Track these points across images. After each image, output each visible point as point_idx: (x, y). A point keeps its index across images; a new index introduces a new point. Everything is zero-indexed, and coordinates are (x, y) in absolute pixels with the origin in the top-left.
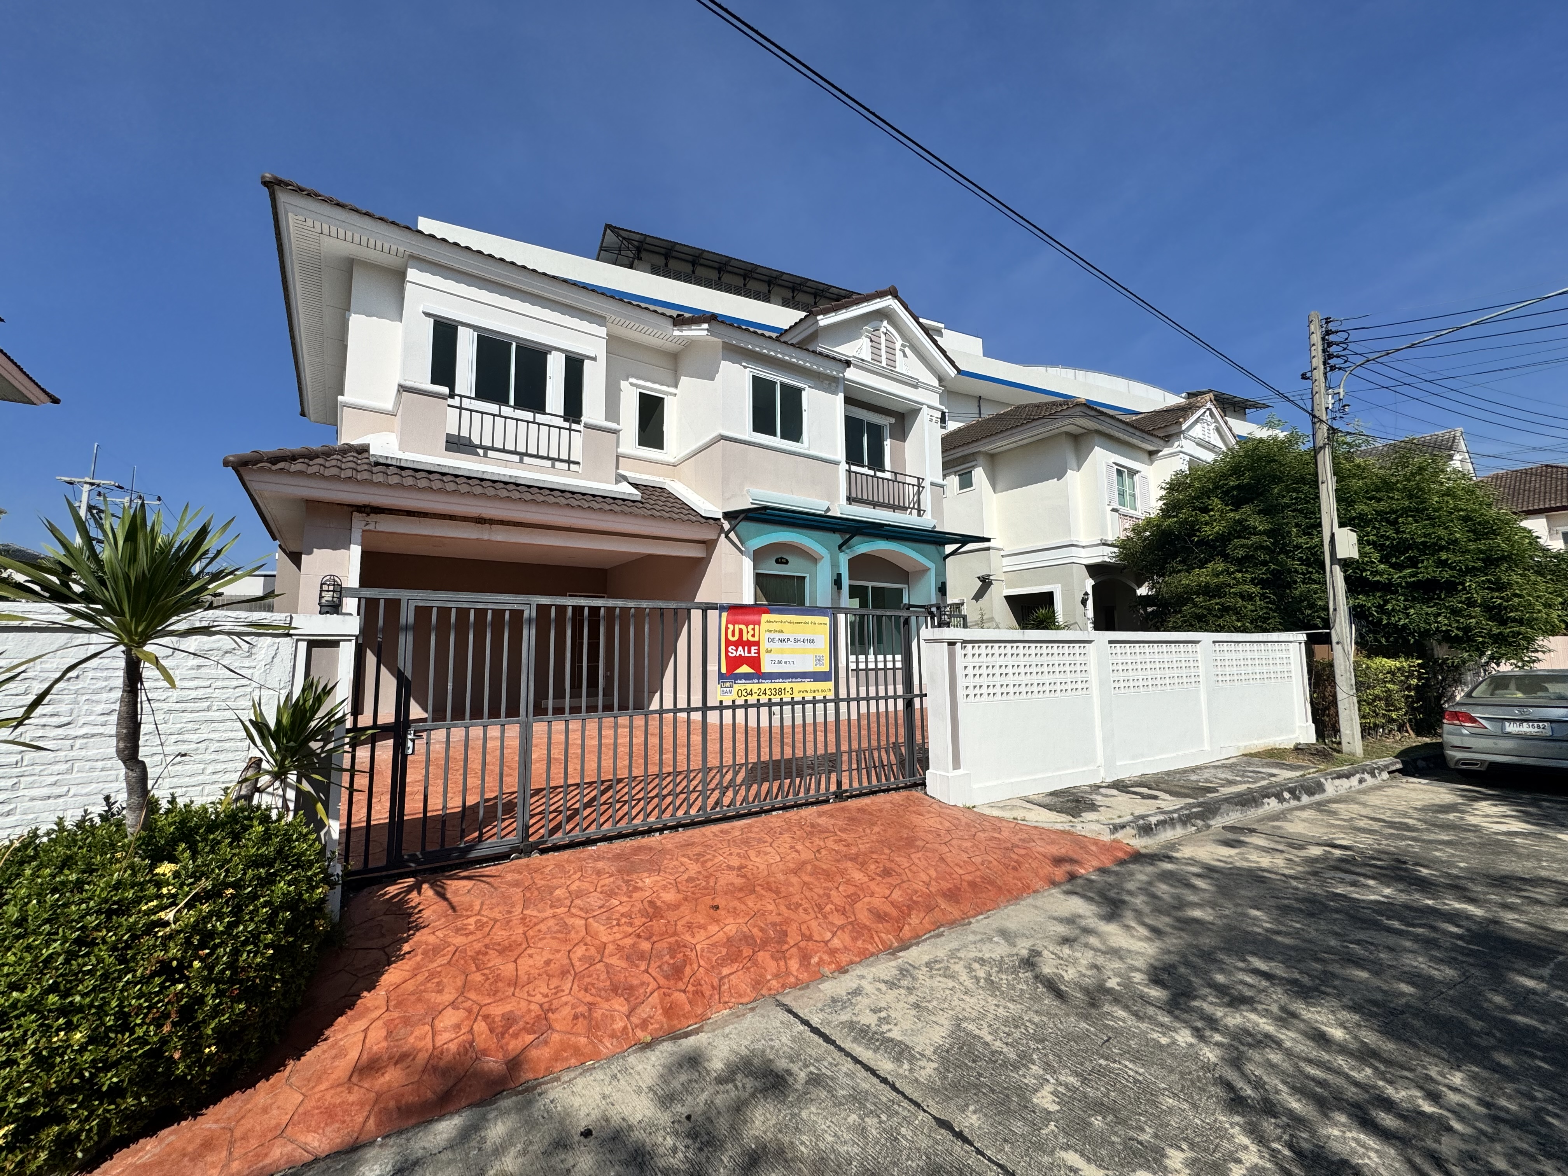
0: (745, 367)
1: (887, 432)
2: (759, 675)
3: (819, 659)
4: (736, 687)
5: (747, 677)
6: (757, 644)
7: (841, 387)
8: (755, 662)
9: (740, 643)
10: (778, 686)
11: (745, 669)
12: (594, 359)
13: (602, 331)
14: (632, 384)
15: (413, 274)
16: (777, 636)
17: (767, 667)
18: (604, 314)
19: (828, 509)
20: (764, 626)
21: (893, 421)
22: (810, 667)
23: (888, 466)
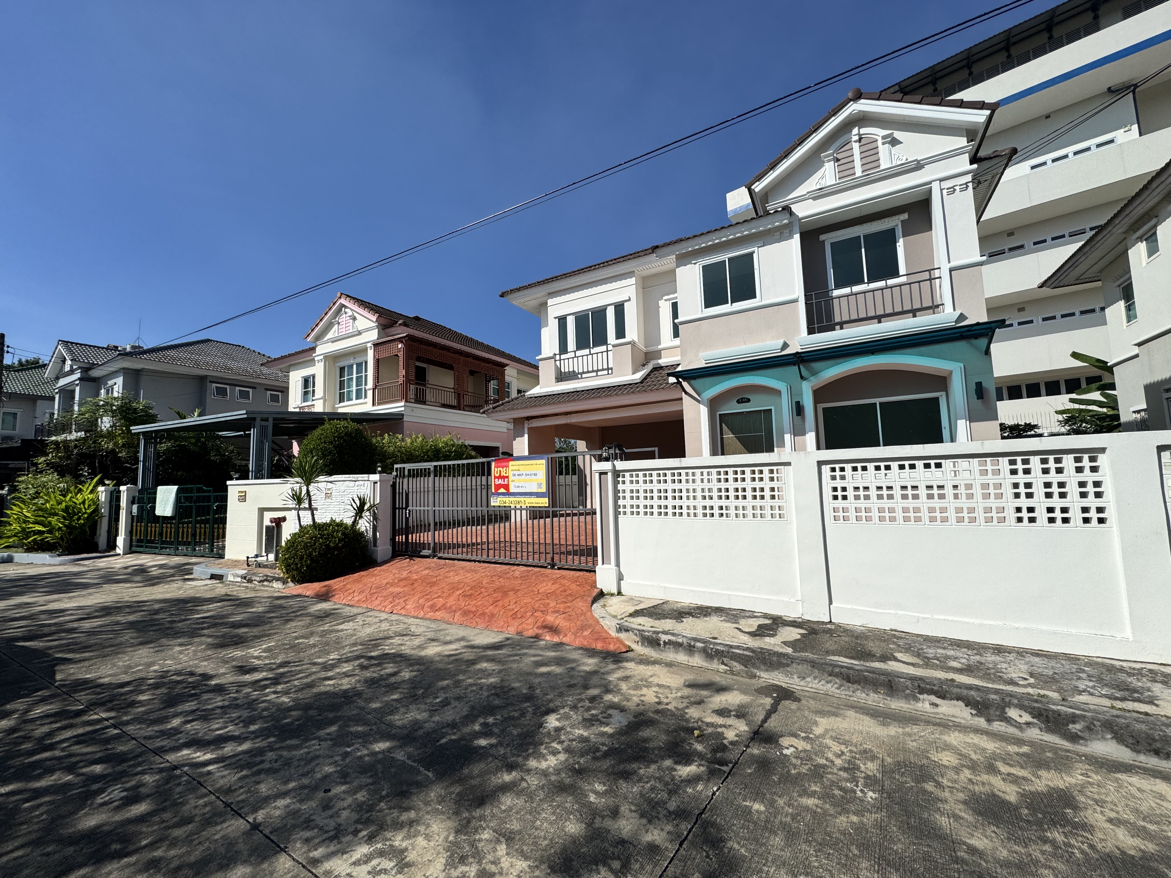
0: (695, 264)
1: (899, 232)
2: (509, 494)
3: (540, 485)
4: (499, 499)
5: (503, 494)
6: (507, 477)
7: (797, 228)
8: (506, 487)
9: (500, 477)
10: (517, 499)
11: (502, 490)
12: (629, 300)
13: (633, 280)
14: (666, 300)
15: (550, 302)
16: (517, 473)
17: (512, 490)
18: (632, 270)
19: (785, 346)
20: (511, 468)
21: (905, 216)
22: (535, 490)
23: (902, 270)
